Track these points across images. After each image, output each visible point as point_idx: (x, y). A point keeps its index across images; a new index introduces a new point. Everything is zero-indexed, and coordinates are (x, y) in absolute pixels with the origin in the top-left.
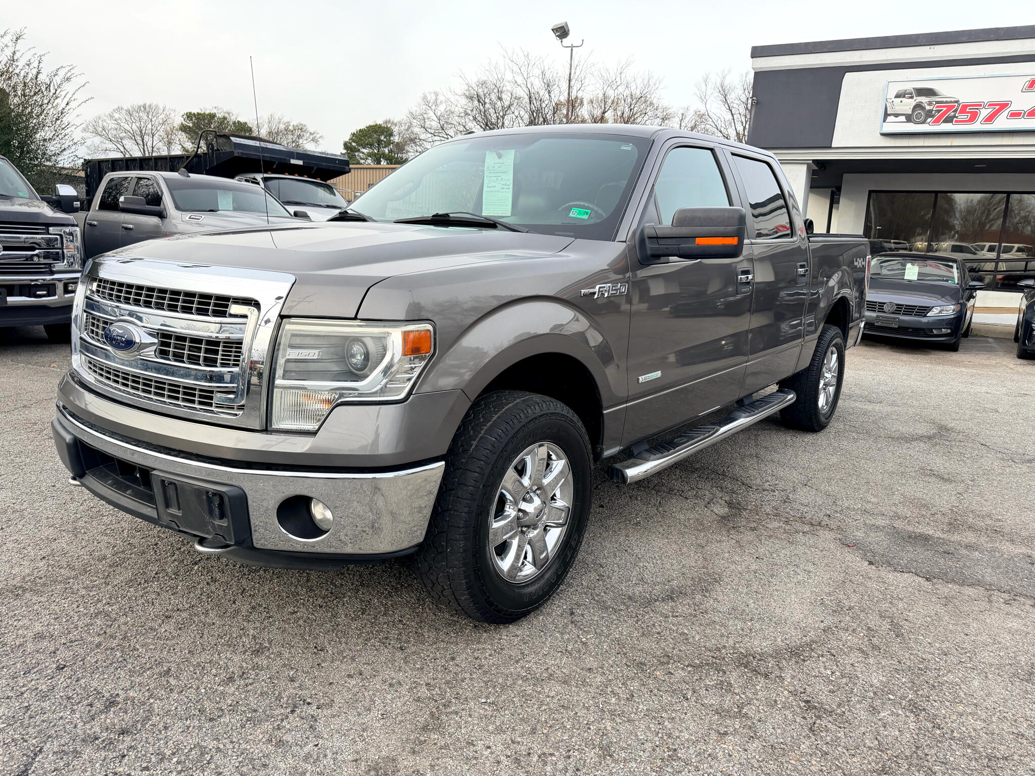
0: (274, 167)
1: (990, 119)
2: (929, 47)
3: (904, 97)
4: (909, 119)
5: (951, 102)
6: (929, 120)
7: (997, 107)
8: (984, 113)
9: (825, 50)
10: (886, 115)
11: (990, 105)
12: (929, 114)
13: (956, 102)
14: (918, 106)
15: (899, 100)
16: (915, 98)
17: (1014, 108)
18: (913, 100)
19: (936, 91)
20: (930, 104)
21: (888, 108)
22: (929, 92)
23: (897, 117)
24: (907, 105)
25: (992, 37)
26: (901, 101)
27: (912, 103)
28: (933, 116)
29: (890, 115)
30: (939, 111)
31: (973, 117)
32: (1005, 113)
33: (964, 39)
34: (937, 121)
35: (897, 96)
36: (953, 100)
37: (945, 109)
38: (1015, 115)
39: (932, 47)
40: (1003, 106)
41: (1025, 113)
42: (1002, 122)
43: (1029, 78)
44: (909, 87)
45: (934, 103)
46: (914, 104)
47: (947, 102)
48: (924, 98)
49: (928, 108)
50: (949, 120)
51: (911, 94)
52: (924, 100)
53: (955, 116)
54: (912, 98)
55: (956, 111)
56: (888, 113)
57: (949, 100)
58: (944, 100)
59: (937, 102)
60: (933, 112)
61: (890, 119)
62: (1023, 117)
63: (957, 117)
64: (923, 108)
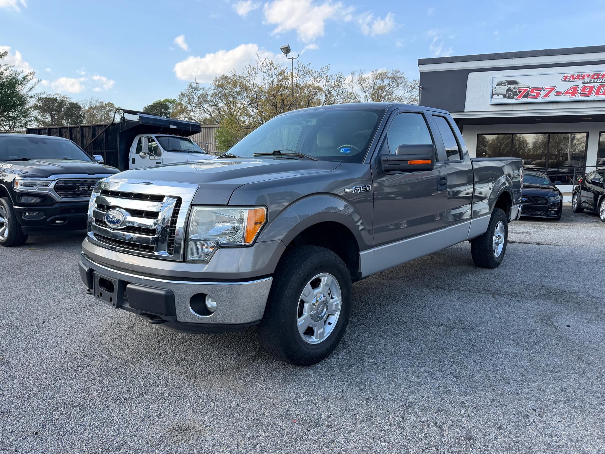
0: (161, 130)
1: (546, 96)
2: (512, 59)
3: (501, 85)
4: (505, 96)
5: (526, 87)
6: (515, 97)
7: (550, 90)
8: (543, 93)
9: (458, 61)
10: (493, 95)
11: (545, 89)
12: (515, 94)
13: (528, 87)
14: (509, 90)
15: (499, 86)
16: (507, 85)
17: (557, 90)
18: (506, 87)
19: (518, 82)
20: (515, 88)
21: (494, 91)
22: (514, 83)
23: (498, 95)
24: (503, 89)
25: (543, 54)
26: (500, 87)
27: (506, 88)
28: (517, 95)
29: (495, 94)
30: (520, 92)
31: (538, 95)
32: (554, 93)
33: (530, 55)
34: (519, 97)
35: (498, 85)
36: (527, 86)
37: (523, 91)
38: (559, 93)
39: (514, 59)
40: (552, 89)
41: (563, 92)
42: (552, 97)
43: (564, 75)
44: (504, 80)
45: (517, 88)
46: (507, 88)
47: (523, 87)
48: (512, 85)
49: (514, 90)
50: (525, 97)
51: (505, 83)
52: (512, 86)
53: (528, 95)
54: (505, 85)
55: (528, 92)
56: (494, 93)
57: (524, 86)
58: (522, 86)
59: (519, 88)
60: (517, 93)
61: (495, 96)
62: (563, 94)
63: (529, 95)
64: (512, 91)
